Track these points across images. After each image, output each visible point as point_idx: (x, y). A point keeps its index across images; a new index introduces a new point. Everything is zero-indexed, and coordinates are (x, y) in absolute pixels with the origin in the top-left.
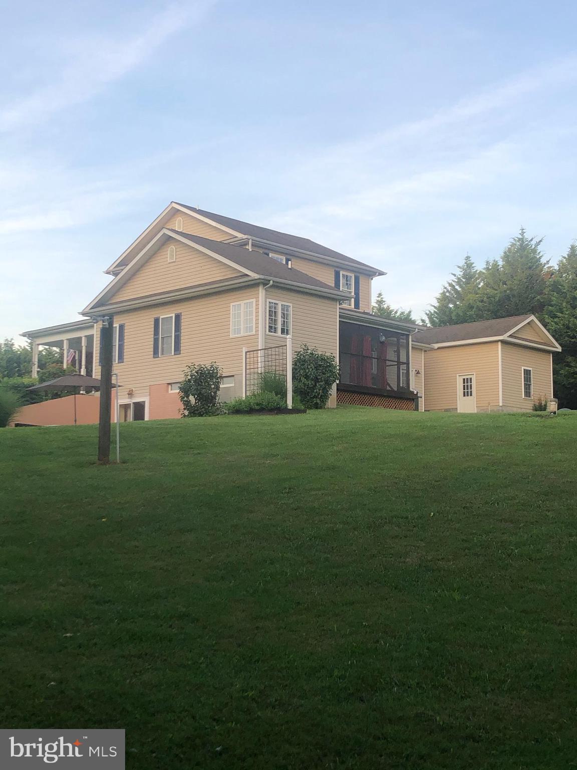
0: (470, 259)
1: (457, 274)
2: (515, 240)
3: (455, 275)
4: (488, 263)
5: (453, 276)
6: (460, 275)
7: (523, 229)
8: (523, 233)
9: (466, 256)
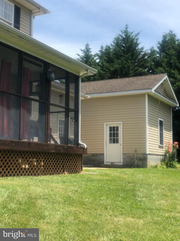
0: (89, 46)
1: (80, 55)
2: (122, 32)
3: (79, 55)
4: (102, 47)
5: (78, 56)
6: (82, 55)
7: (127, 25)
8: (127, 28)
9: (87, 43)
